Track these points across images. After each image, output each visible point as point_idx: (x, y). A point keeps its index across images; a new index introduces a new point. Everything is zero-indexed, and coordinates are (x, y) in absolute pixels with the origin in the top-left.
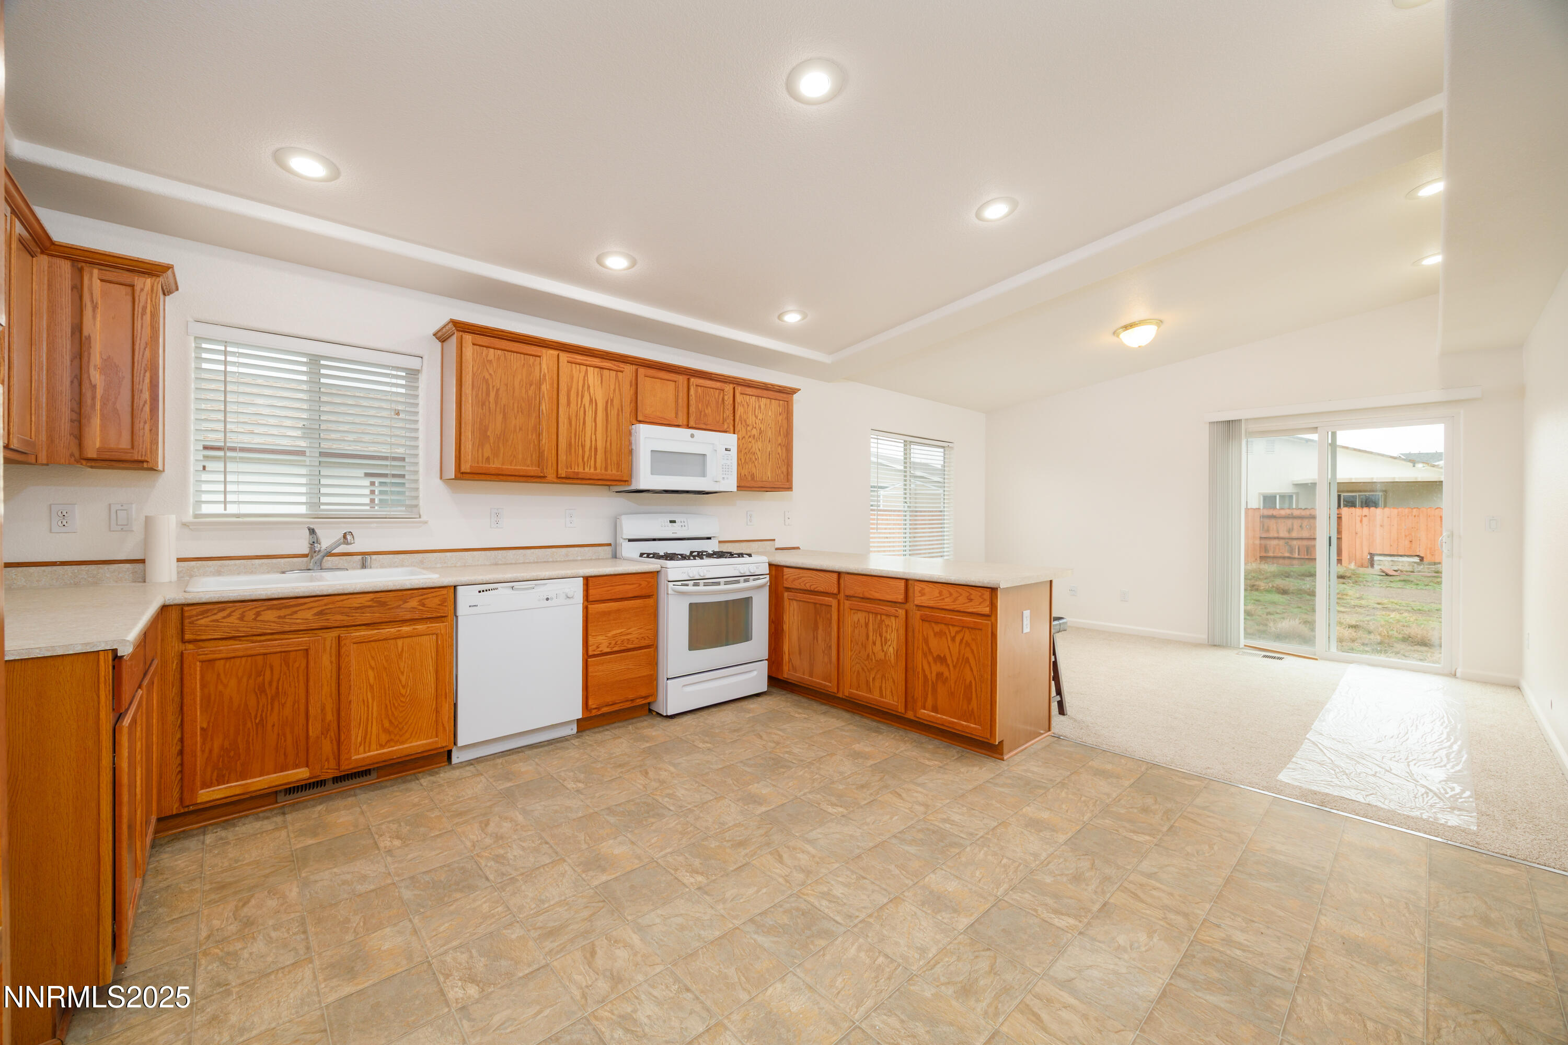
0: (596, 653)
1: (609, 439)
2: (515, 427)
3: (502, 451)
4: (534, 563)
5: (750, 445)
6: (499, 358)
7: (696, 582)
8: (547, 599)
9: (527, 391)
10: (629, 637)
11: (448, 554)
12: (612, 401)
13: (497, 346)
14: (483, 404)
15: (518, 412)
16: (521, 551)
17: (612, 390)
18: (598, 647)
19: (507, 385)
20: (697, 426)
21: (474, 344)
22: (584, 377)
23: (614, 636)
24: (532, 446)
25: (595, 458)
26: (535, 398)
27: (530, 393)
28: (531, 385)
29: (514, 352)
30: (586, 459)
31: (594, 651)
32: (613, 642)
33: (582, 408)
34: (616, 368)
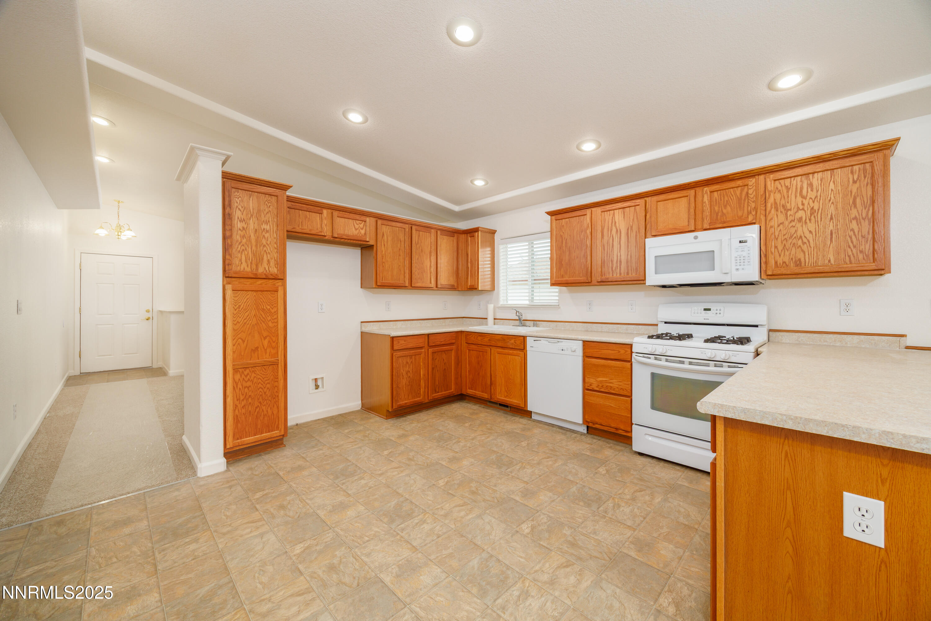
0: (589, 388)
1: (629, 253)
2: (574, 257)
3: (569, 270)
4: (607, 332)
5: (793, 230)
6: (567, 223)
7: (657, 356)
8: (562, 350)
9: (580, 236)
10: (611, 385)
11: (567, 323)
12: (632, 227)
13: (565, 217)
14: (560, 248)
15: (576, 249)
16: (600, 325)
17: (631, 220)
18: (591, 385)
19: (570, 236)
20: (712, 227)
21: (556, 220)
22: (613, 218)
23: (601, 382)
24: (583, 266)
25: (620, 267)
26: (584, 239)
27: (582, 236)
28: (582, 232)
29: (573, 217)
30: (614, 269)
31: (588, 386)
32: (601, 385)
33: (611, 238)
34: (633, 204)
